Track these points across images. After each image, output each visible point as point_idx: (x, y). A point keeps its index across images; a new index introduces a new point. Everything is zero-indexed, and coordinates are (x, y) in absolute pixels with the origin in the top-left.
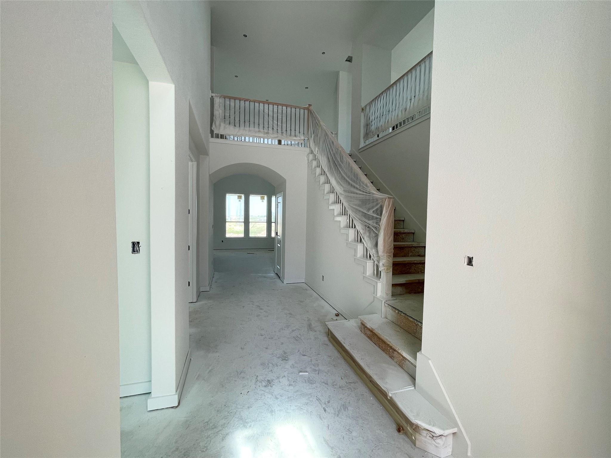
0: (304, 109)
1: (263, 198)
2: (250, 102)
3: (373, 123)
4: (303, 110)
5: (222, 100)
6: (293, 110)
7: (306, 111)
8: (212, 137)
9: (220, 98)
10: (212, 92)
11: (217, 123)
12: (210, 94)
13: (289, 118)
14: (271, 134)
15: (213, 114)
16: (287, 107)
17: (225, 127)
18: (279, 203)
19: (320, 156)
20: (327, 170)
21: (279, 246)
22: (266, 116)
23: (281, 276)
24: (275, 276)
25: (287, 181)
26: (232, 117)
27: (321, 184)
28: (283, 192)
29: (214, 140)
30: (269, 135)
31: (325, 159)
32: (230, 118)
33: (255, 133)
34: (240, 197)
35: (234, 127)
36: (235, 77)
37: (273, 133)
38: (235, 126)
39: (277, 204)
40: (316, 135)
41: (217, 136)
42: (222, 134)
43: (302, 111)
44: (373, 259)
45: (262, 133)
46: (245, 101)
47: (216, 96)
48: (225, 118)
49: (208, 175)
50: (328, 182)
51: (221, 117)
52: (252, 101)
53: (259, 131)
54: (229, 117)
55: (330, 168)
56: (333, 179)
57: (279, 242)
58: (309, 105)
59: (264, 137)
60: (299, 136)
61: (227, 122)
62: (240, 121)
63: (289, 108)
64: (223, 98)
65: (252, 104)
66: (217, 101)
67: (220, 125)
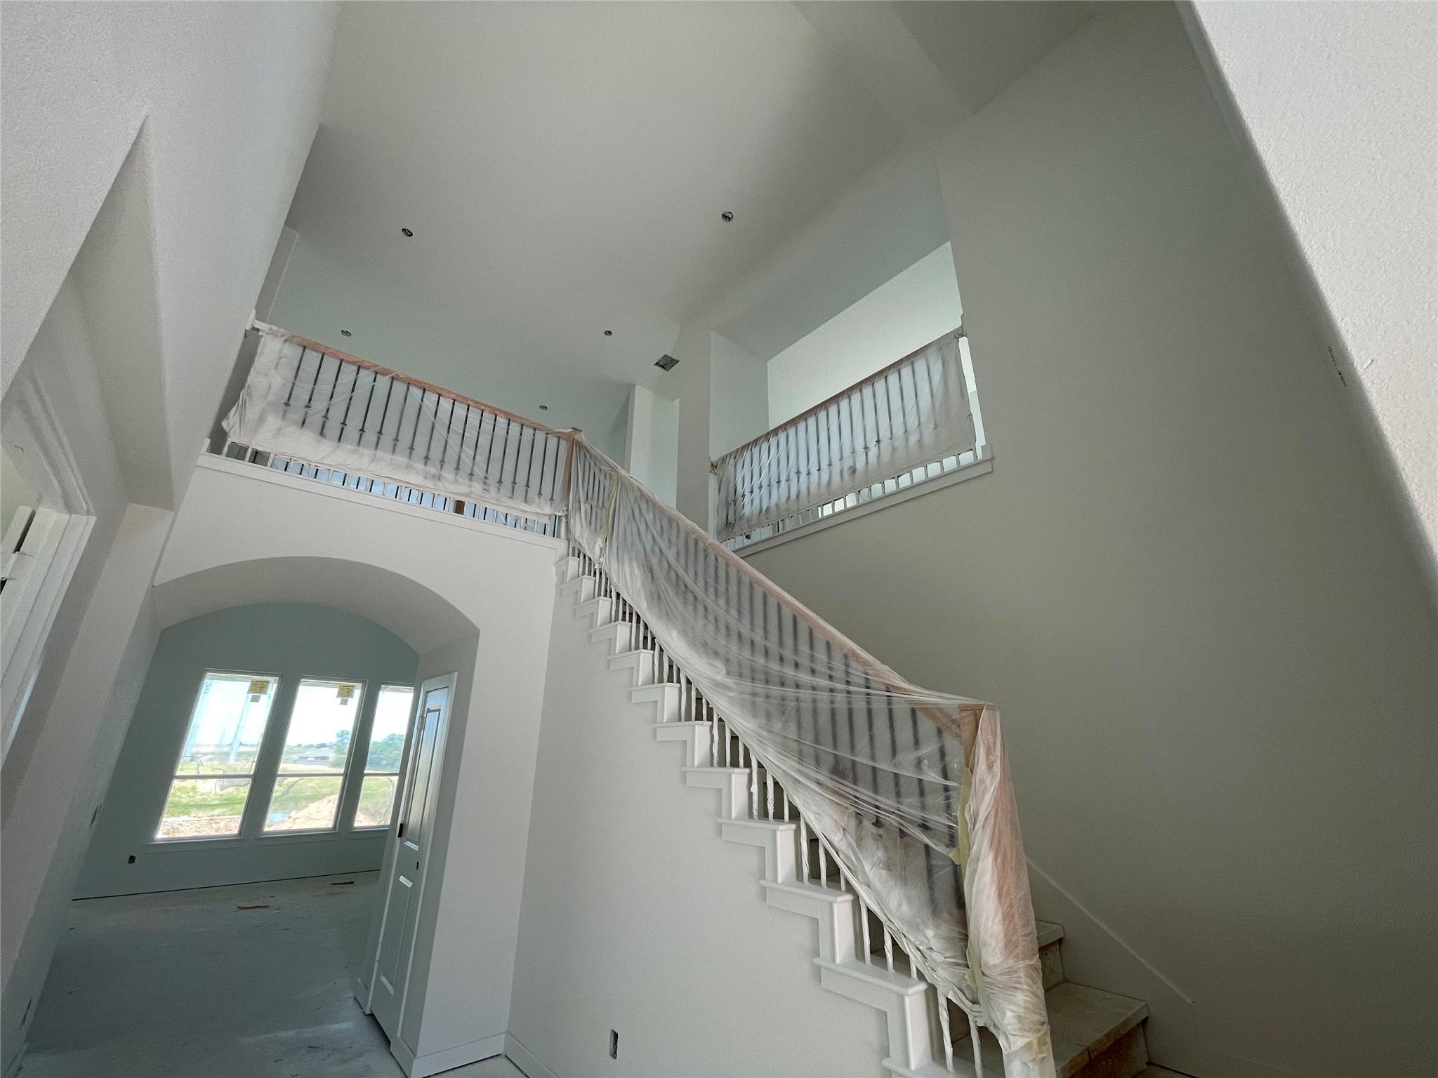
0: (559, 438)
1: (345, 694)
2: (393, 379)
3: (747, 499)
4: (557, 439)
5: (293, 352)
6: (528, 432)
7: (563, 444)
8: (216, 448)
9: (285, 341)
10: (258, 318)
11: (252, 413)
12: (250, 320)
13: (511, 451)
14: (451, 484)
15: (245, 380)
16: (509, 420)
17: (279, 431)
18: (429, 711)
19: (614, 565)
20: (645, 605)
21: (409, 884)
22: (441, 430)
23: (397, 1034)
24: (368, 1037)
25: (481, 636)
26: (319, 405)
27: (617, 651)
28: (456, 673)
29: (222, 462)
30: (440, 484)
31: (636, 571)
32: (308, 407)
33: (393, 469)
34: (257, 689)
35: (319, 437)
36: (341, 335)
37: (456, 480)
38: (322, 434)
39: (422, 718)
40: (597, 506)
41: (238, 452)
42: (259, 449)
43: (552, 442)
44: (919, 972)
45: (418, 473)
46: (376, 374)
47: (271, 333)
48: (287, 404)
49: (146, 585)
50: (649, 641)
51: (270, 398)
52: (402, 380)
53: (408, 467)
54: (306, 403)
55: (657, 598)
56: (674, 634)
57: (413, 865)
58: (573, 428)
59: (422, 487)
60: (539, 502)
61: (297, 415)
62: (344, 424)
63: (515, 424)
64: (298, 344)
65: (399, 388)
66: (272, 349)
67: (261, 420)
